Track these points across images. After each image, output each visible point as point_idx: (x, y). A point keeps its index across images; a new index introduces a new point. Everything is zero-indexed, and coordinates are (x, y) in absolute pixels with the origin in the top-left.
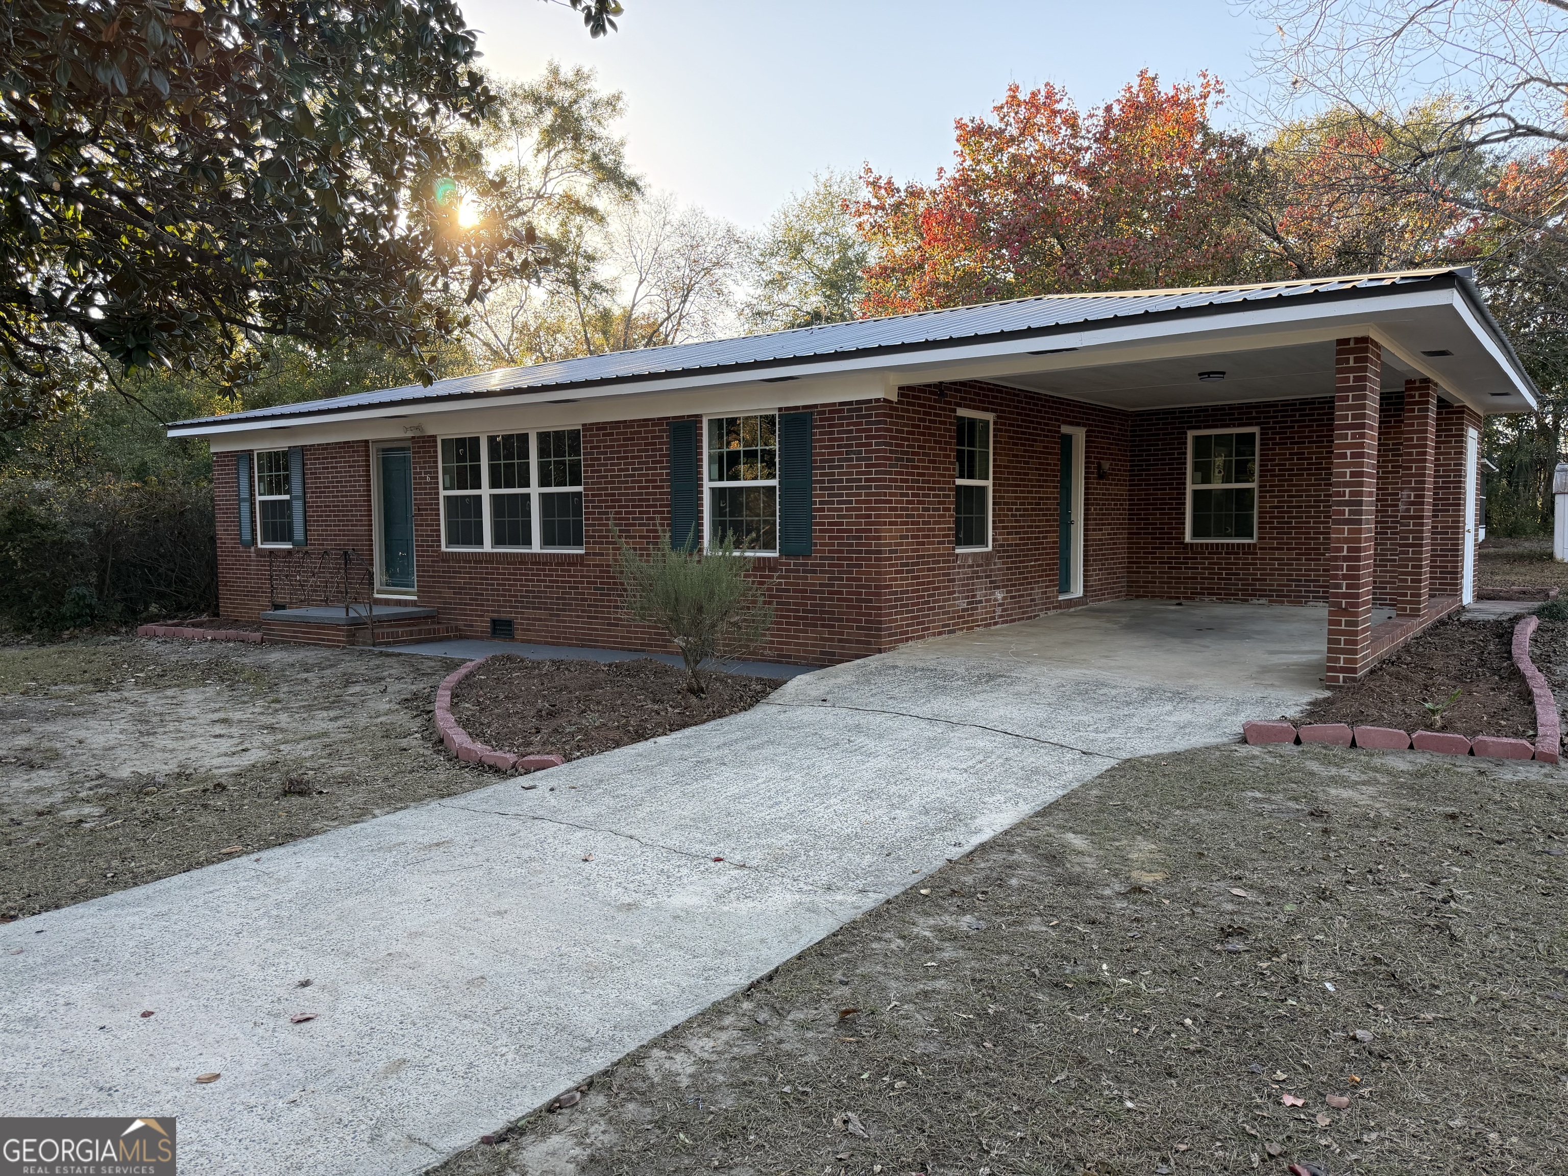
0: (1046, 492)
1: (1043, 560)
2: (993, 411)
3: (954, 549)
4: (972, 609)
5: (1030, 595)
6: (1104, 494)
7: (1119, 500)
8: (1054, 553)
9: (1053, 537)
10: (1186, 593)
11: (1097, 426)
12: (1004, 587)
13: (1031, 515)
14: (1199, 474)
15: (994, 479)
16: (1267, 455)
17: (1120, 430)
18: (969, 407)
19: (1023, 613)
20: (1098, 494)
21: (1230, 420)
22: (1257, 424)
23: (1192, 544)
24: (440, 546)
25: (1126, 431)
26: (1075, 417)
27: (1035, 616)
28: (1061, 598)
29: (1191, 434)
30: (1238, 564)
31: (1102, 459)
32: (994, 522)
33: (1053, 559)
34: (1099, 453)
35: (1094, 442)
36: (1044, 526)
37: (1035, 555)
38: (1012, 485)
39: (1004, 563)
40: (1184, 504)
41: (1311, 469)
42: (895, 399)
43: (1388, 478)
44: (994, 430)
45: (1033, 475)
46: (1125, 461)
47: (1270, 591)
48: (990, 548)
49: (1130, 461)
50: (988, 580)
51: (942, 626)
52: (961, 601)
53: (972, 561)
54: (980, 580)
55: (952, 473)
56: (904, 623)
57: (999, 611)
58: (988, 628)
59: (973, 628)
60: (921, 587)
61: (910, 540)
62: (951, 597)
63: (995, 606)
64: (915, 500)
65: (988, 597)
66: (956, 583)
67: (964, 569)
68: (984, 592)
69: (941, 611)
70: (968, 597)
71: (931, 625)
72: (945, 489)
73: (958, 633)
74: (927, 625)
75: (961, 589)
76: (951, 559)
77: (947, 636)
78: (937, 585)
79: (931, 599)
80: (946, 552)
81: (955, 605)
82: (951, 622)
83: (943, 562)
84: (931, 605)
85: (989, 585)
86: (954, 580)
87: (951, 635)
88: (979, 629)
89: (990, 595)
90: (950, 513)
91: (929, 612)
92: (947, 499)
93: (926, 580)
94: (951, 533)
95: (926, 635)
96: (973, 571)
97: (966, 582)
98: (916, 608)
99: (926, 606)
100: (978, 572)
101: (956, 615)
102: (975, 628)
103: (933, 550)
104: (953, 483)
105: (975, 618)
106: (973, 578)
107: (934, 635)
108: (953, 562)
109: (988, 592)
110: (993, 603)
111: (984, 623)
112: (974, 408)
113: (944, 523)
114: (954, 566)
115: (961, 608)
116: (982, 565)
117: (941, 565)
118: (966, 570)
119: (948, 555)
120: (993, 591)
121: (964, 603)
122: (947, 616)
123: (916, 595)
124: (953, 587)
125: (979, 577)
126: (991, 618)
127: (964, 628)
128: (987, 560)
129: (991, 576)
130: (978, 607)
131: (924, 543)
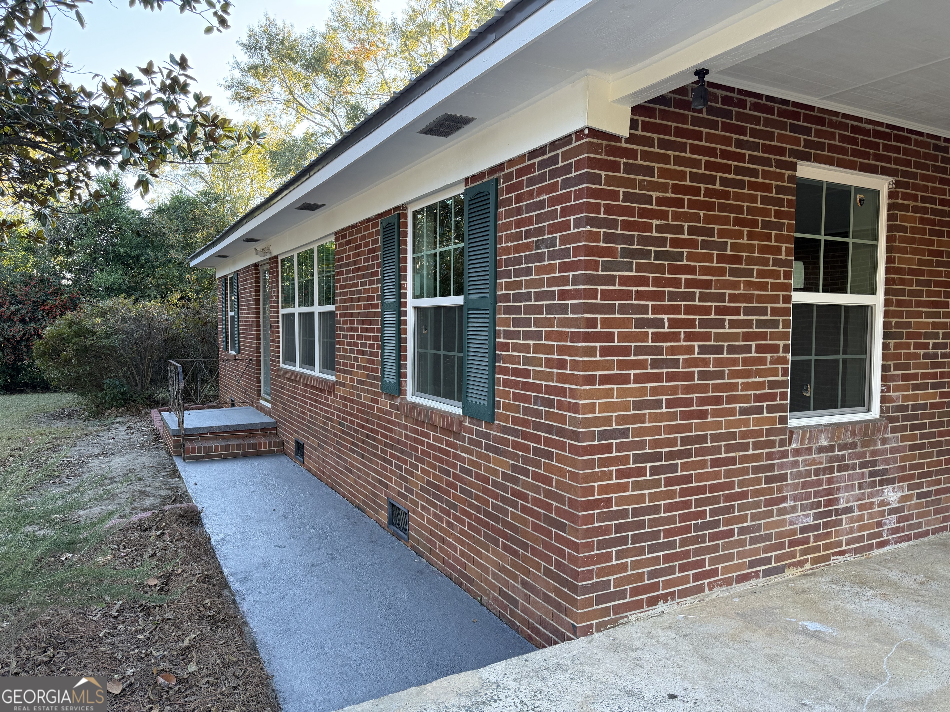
2: (885, 172)
3: (784, 420)
4: (826, 525)
12: (903, 479)
18: (819, 160)
24: (279, 362)
32: (885, 368)
39: (904, 439)
42: (624, 131)
44: (890, 207)
48: (875, 413)
50: (867, 470)
51: (752, 564)
52: (799, 514)
53: (832, 439)
54: (847, 473)
55: (782, 281)
56: (645, 570)
57: (890, 522)
58: (865, 554)
59: (827, 558)
60: (693, 498)
61: (664, 410)
62: (773, 509)
63: (882, 514)
64: (680, 333)
65: (867, 501)
66: (789, 482)
67: (809, 455)
68: (857, 492)
69: (748, 536)
70: (818, 505)
71: (720, 566)
72: (763, 311)
73: (790, 573)
74: (708, 568)
75: (800, 491)
76: (778, 438)
77: (760, 582)
78: (737, 490)
79: (721, 517)
80: (765, 427)
81: (783, 523)
82: (773, 554)
83: (756, 446)
84: (722, 528)
85: (868, 480)
86: (783, 478)
87: (773, 577)
88: (841, 558)
89: (871, 495)
90: (778, 355)
91: (715, 543)
92: (769, 330)
93: (708, 483)
94: (779, 391)
95: (706, 585)
96: (831, 457)
97: (813, 478)
98: (677, 538)
99: (707, 532)
100: (843, 458)
101: (786, 540)
102: (833, 558)
103: (729, 425)
104: (788, 299)
105: (833, 540)
106: (831, 470)
107: (728, 582)
108: (782, 443)
109: (867, 491)
110: (877, 509)
111: (854, 546)
112: (842, 164)
113: (759, 373)
114: (784, 451)
115: (798, 526)
116: (853, 445)
117: (751, 452)
118: (814, 456)
119: (770, 432)
120: (878, 488)
121: (808, 516)
122: (761, 545)
123: (677, 513)
124: (780, 490)
125: (846, 468)
126: (871, 536)
127: (806, 561)
128: (865, 435)
129: (873, 463)
130: (842, 519)
131: (703, 414)
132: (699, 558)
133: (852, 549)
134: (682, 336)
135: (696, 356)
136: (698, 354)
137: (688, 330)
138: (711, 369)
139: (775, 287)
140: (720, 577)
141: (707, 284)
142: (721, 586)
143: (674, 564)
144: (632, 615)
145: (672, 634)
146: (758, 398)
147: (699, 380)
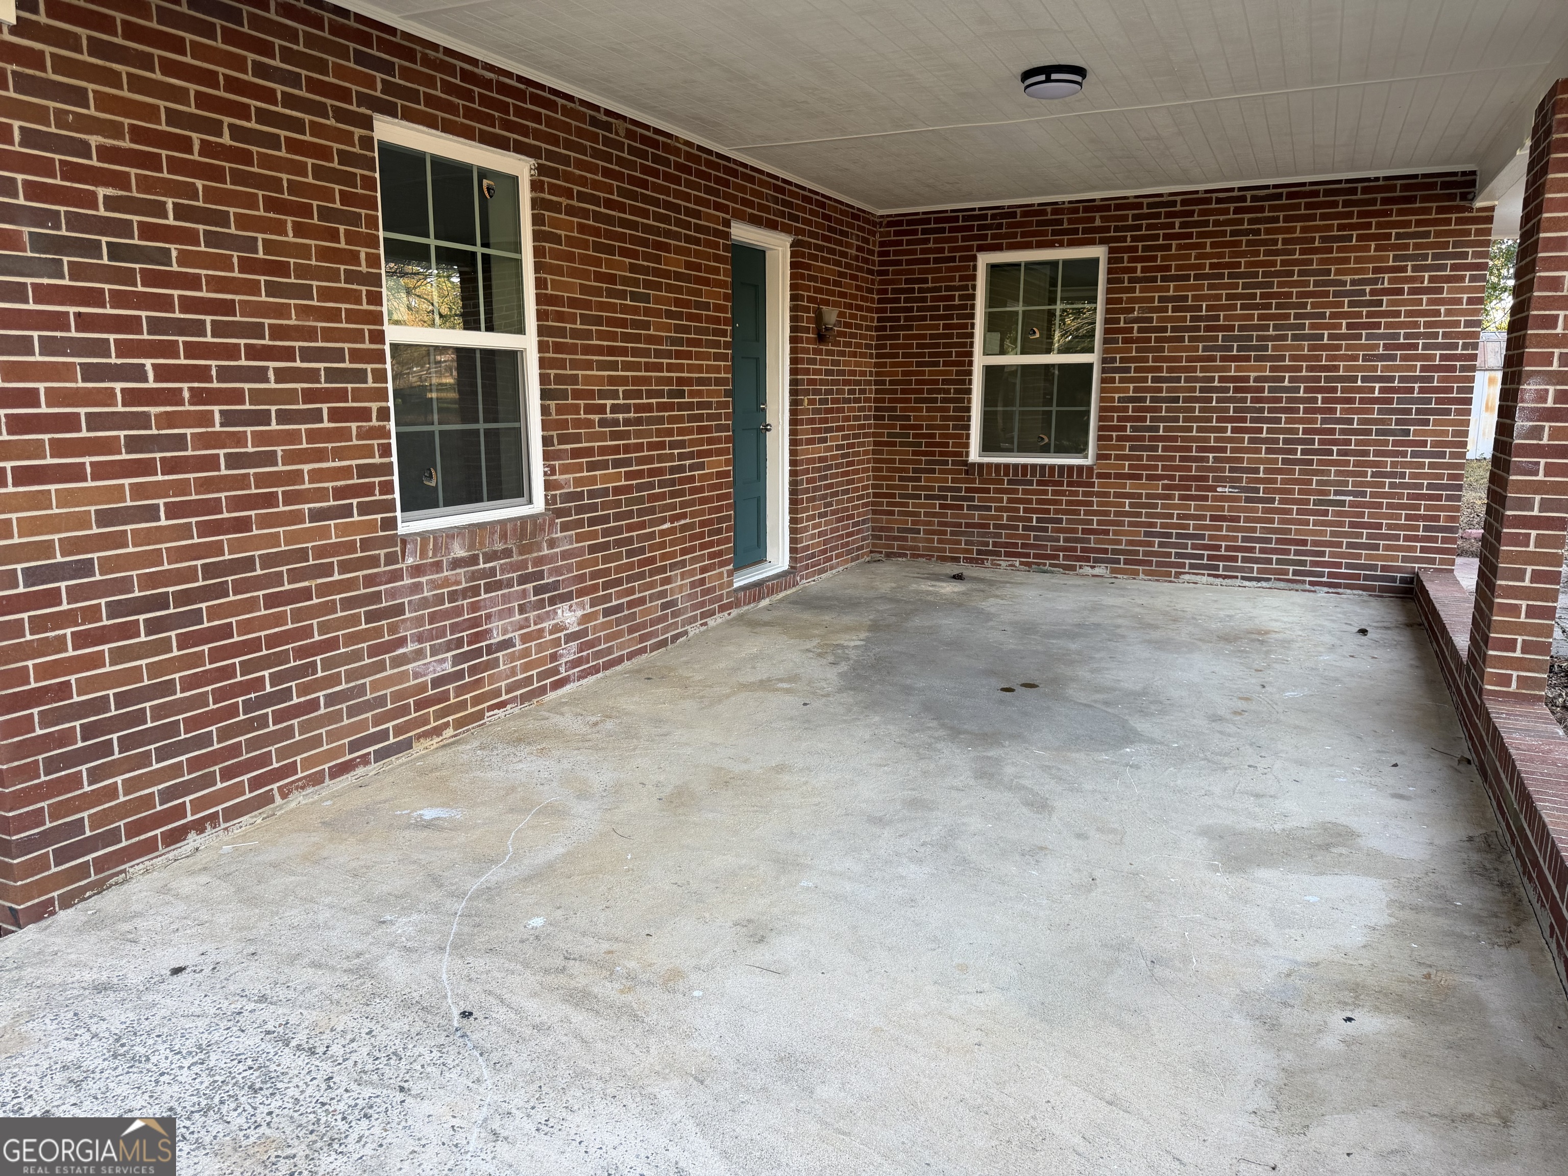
0: (699, 369)
1: (693, 515)
3: (392, 524)
4: (473, 670)
5: (663, 594)
6: (829, 372)
7: (858, 383)
8: (720, 498)
9: (718, 464)
10: (970, 551)
11: (812, 235)
12: (581, 593)
13: (660, 420)
14: (997, 336)
15: (541, 331)
16: (1120, 301)
17: (859, 249)
19: (643, 639)
20: (816, 372)
21: (1054, 233)
22: (1102, 242)
23: (981, 465)
25: (871, 252)
26: (762, 208)
27: (675, 638)
28: (742, 580)
29: (984, 260)
30: (1059, 502)
31: (827, 303)
32: (546, 441)
33: (719, 509)
34: (818, 290)
35: (808, 267)
36: (692, 443)
37: (673, 507)
38: (599, 350)
39: (580, 538)
40: (969, 391)
41: (1198, 329)
43: (1339, 348)
44: (534, 203)
45: (660, 327)
46: (869, 310)
47: (1114, 552)
48: (539, 504)
49: (878, 310)
50: (530, 586)
51: (354, 746)
52: (429, 660)
53: (471, 547)
54: (500, 593)
55: (365, 306)
56: (155, 789)
57: (569, 652)
58: (535, 701)
59: (480, 715)
60: (237, 660)
61: (163, 522)
62: (384, 659)
63: (557, 643)
64: (181, 389)
65: (533, 628)
66: (408, 615)
67: (437, 573)
68: (517, 617)
69: (344, 706)
70: (459, 643)
71: (298, 758)
72: (338, 355)
73: (419, 748)
74: (276, 765)
75: (428, 627)
76: (382, 552)
77: (373, 768)
78: (317, 638)
79: (293, 684)
80: (358, 538)
81: (404, 676)
82: (390, 725)
83: (345, 567)
84: (295, 700)
85: (533, 599)
86: (398, 610)
87: (393, 758)
88: (500, 713)
89: (539, 619)
90: (371, 424)
91: (285, 724)
92: (350, 386)
93: (263, 634)
94: (377, 480)
95: (276, 792)
96: (473, 572)
97: (447, 605)
98: (213, 728)
99: (269, 710)
100: (493, 571)
101: (411, 701)
102: (487, 714)
103: (291, 538)
104: (379, 337)
105: (487, 689)
106: (475, 591)
107: (316, 780)
108: (391, 559)
109: (532, 615)
110: (548, 638)
111: (518, 693)
112: (449, 128)
113: (339, 454)
114: (396, 570)
115: (429, 678)
116: (507, 553)
117: (337, 577)
118: (446, 573)
119: (366, 544)
120: (548, 609)
121: (443, 661)
122: (369, 715)
123: (209, 688)
124: (393, 629)
125: (499, 585)
126: (542, 676)
127: (447, 725)
128: (523, 536)
129: (540, 575)
130: (497, 659)
131: (243, 525)
132: (258, 752)
133: (516, 697)
134: (186, 395)
135: (218, 428)
136: (222, 425)
137: (196, 385)
138: (250, 449)
139: (352, 316)
140: (300, 775)
141: (227, 308)
142: (303, 788)
143: (212, 769)
144: (135, 867)
145: (204, 879)
146: (340, 493)
147: (227, 468)
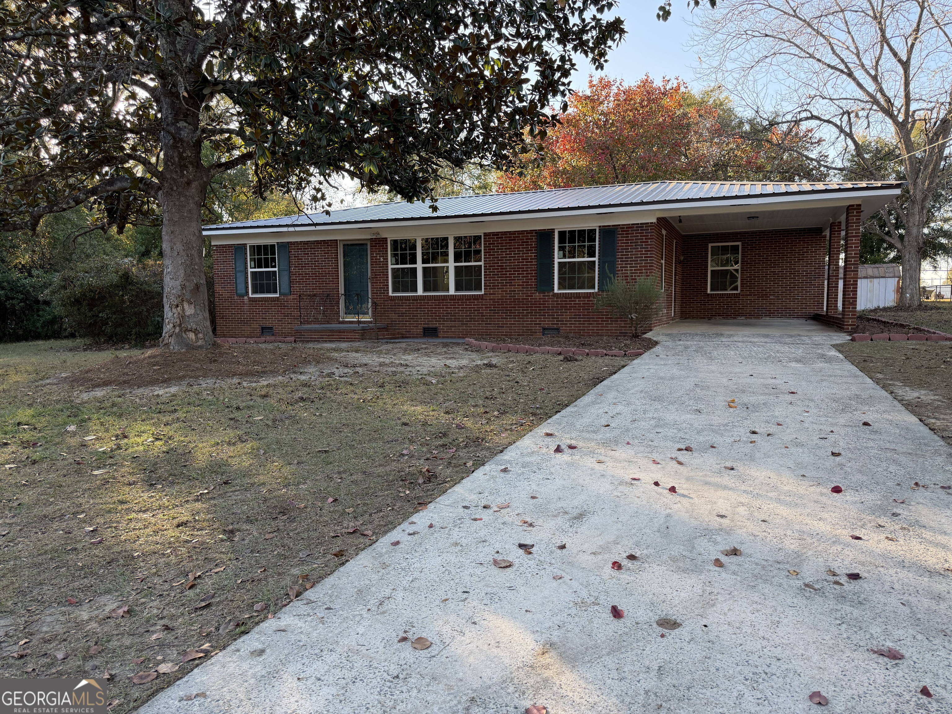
14: (714, 263)
16: (745, 254)
17: (681, 242)
21: (729, 239)
22: (740, 241)
23: (711, 294)
24: (388, 293)
30: (732, 302)
40: (707, 276)
41: (764, 261)
42: (656, 223)
47: (746, 313)
